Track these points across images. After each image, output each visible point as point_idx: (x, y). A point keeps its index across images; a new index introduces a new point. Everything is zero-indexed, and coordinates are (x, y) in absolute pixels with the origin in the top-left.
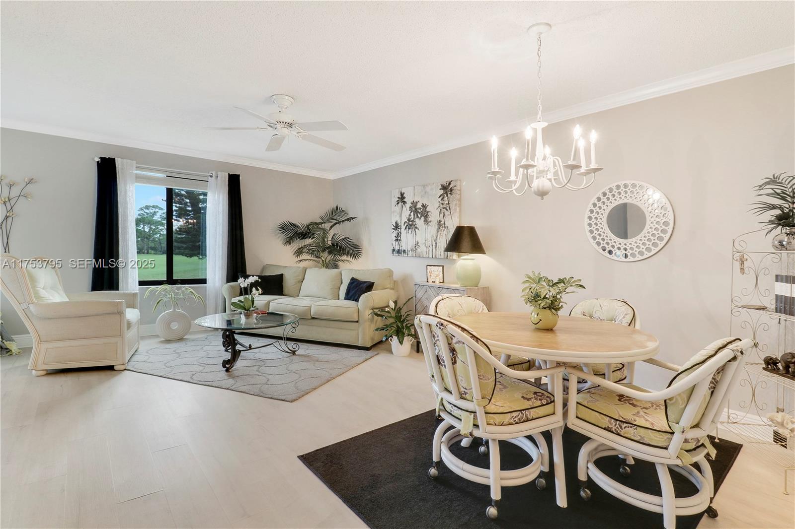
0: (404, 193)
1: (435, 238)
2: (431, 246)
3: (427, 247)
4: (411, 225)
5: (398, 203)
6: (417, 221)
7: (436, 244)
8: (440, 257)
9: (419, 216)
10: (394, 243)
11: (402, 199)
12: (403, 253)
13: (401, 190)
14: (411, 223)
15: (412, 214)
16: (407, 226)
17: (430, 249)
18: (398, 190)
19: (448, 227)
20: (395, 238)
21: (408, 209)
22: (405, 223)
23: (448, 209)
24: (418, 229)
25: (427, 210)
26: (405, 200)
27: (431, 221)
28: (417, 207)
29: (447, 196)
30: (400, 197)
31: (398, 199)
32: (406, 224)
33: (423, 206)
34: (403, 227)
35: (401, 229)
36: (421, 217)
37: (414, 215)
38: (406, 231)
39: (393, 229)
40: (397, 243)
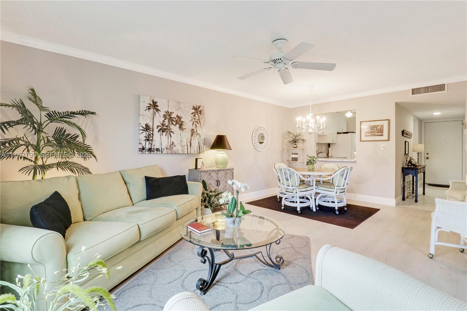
0: (156, 102)
1: (189, 140)
2: (186, 146)
3: (182, 147)
4: (165, 129)
5: (149, 109)
6: (172, 127)
7: (191, 144)
8: (194, 153)
9: (174, 123)
10: (144, 143)
11: (154, 105)
12: (155, 151)
13: (152, 98)
14: (165, 127)
15: (167, 121)
16: (160, 129)
17: (186, 147)
18: (149, 98)
19: (199, 134)
20: (145, 138)
21: (162, 116)
22: (158, 126)
23: (199, 123)
24: (174, 133)
25: (182, 120)
26: (158, 108)
27: (185, 129)
28: (172, 116)
29: (198, 114)
30: (152, 103)
31: (149, 105)
32: (159, 128)
33: (177, 116)
34: (156, 130)
35: (153, 131)
36: (176, 124)
37: (169, 121)
38: (159, 133)
39: (142, 130)
40: (148, 143)
